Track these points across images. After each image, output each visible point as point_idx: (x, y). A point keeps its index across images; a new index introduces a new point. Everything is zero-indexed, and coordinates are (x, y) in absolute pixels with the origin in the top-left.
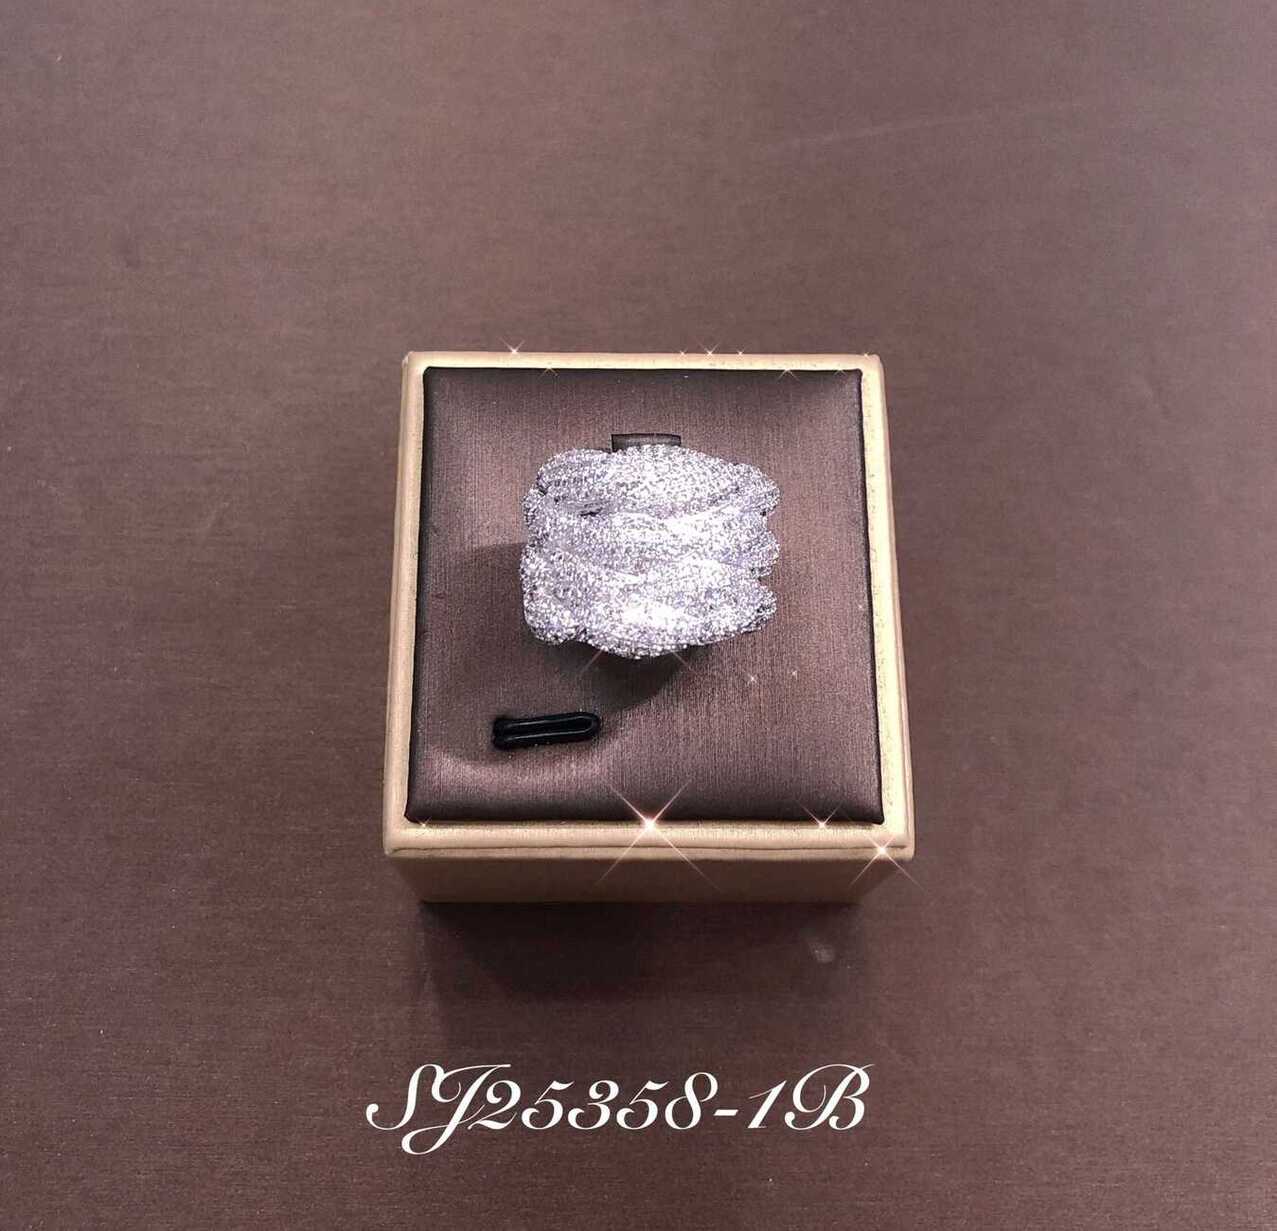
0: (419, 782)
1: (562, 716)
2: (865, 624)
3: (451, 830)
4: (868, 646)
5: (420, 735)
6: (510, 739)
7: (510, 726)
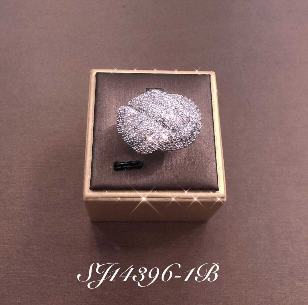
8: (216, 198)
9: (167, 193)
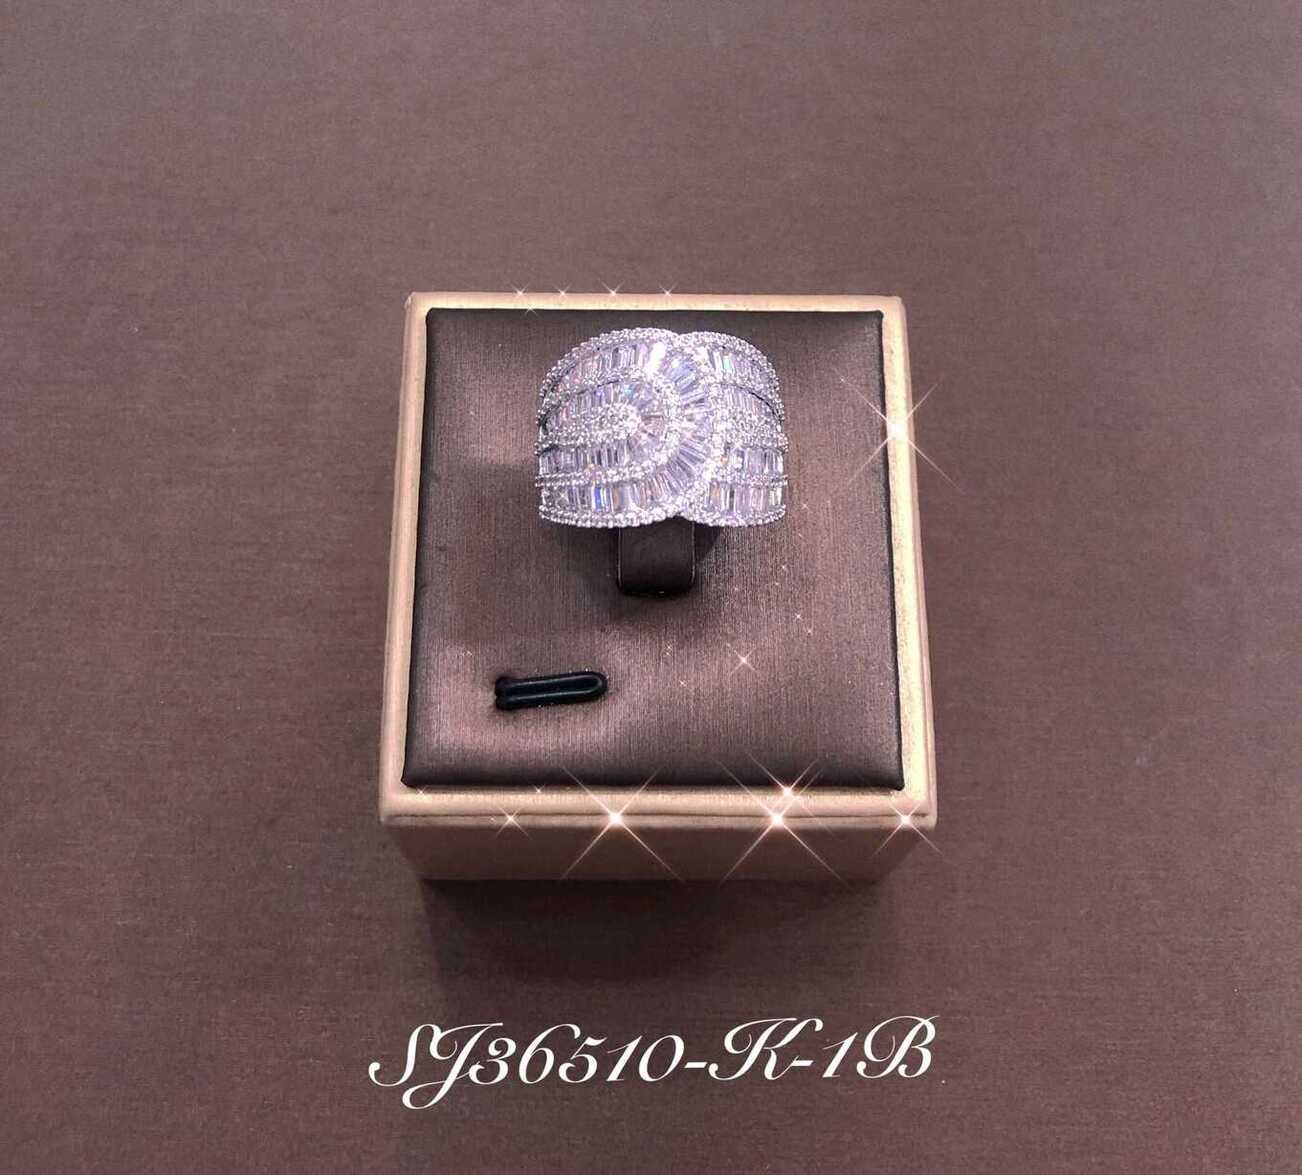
0: (416, 743)
1: (569, 675)
2: (886, 579)
3: (449, 796)
4: (887, 603)
5: (419, 695)
6: (512, 699)
7: (513, 685)
8: (892, 815)
9: (703, 796)
